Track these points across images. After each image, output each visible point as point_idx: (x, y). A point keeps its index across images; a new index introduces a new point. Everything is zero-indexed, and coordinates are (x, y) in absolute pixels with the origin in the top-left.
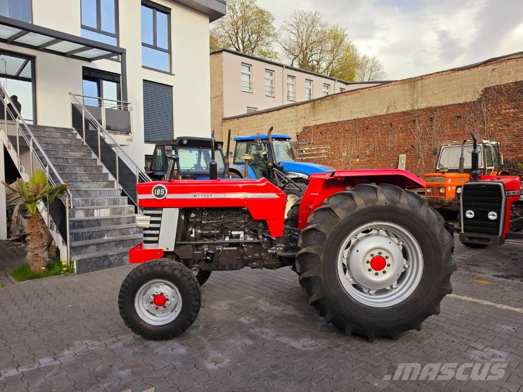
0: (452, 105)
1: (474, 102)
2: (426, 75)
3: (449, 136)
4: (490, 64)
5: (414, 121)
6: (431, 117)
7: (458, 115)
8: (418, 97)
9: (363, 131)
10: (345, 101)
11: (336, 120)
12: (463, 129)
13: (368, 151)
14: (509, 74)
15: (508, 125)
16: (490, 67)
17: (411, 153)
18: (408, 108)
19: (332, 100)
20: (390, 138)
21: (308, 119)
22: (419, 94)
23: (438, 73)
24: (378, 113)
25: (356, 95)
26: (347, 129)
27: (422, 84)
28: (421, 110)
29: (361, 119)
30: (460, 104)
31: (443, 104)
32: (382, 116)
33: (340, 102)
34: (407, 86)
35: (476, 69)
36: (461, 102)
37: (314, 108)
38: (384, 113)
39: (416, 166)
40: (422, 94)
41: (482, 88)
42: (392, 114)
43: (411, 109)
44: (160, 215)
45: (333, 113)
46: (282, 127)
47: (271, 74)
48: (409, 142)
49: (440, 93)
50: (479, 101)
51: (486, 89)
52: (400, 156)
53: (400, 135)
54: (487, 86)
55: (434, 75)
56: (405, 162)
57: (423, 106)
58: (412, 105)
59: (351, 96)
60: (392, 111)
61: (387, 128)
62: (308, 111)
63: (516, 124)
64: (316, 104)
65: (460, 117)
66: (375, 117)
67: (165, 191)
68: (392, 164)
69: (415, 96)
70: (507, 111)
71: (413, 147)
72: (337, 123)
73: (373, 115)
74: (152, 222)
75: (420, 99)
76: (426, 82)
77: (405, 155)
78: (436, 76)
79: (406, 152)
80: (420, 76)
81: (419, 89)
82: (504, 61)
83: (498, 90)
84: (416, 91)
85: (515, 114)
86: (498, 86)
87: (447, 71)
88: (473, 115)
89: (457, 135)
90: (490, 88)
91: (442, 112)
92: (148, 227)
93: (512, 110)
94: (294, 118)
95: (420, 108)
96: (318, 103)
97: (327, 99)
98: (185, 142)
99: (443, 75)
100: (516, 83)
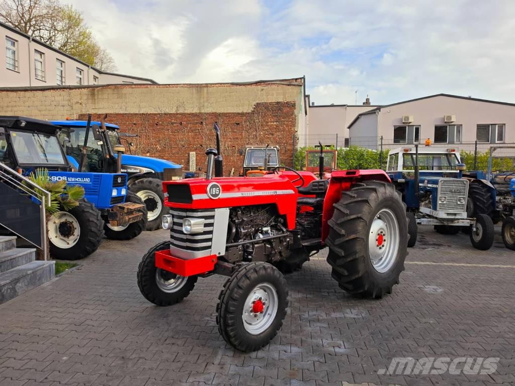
0: (232, 113)
1: (249, 113)
2: (211, 84)
3: (230, 138)
4: (260, 85)
5: (202, 123)
6: (215, 121)
7: (237, 122)
8: (204, 102)
9: (153, 126)
10: (132, 93)
11: (121, 112)
12: (241, 134)
13: (158, 147)
14: (273, 95)
15: (273, 134)
16: (259, 87)
17: (199, 151)
18: (196, 111)
19: (116, 90)
20: (180, 137)
21: (86, 106)
22: (205, 99)
23: (221, 84)
24: (168, 111)
25: (144, 89)
26: (135, 122)
27: (207, 91)
28: (208, 113)
29: (150, 114)
30: (239, 114)
31: (225, 112)
32: (172, 114)
33: (125, 94)
34: (194, 90)
35: (249, 87)
36: (240, 111)
37: (93, 94)
38: (173, 111)
39: (204, 163)
40: (207, 100)
41: (255, 103)
42: (181, 114)
43: (198, 112)
44: (212, 217)
45: (117, 104)
46: (49, 110)
47: (13, 44)
48: (197, 141)
49: (223, 101)
50: (253, 112)
51: (258, 104)
52: (191, 153)
53: (190, 134)
54: (257, 102)
55: (217, 85)
56: (195, 158)
57: (209, 110)
58: (200, 108)
59: (138, 89)
60: (181, 111)
61: (178, 126)
62: (85, 97)
63: (278, 134)
64: (96, 91)
65: (239, 124)
66: (165, 114)
67: (219, 189)
68: (183, 160)
69: (202, 101)
70: (272, 123)
71: (201, 145)
72: (123, 115)
73: (163, 112)
74: (206, 225)
75: (206, 104)
76: (210, 89)
77: (194, 153)
78: (219, 86)
79: (195, 150)
80: (206, 84)
81: (205, 95)
82: (269, 84)
83: (266, 106)
84: (202, 96)
85: (277, 126)
86: (266, 103)
87: (228, 84)
88: (248, 123)
89: (237, 138)
90: (260, 104)
91: (225, 118)
92: (202, 231)
93: (275, 123)
94: (66, 103)
95: (206, 112)
96: (98, 90)
97: (110, 88)
98: (23, 124)
99: (225, 86)
100: (278, 103)
